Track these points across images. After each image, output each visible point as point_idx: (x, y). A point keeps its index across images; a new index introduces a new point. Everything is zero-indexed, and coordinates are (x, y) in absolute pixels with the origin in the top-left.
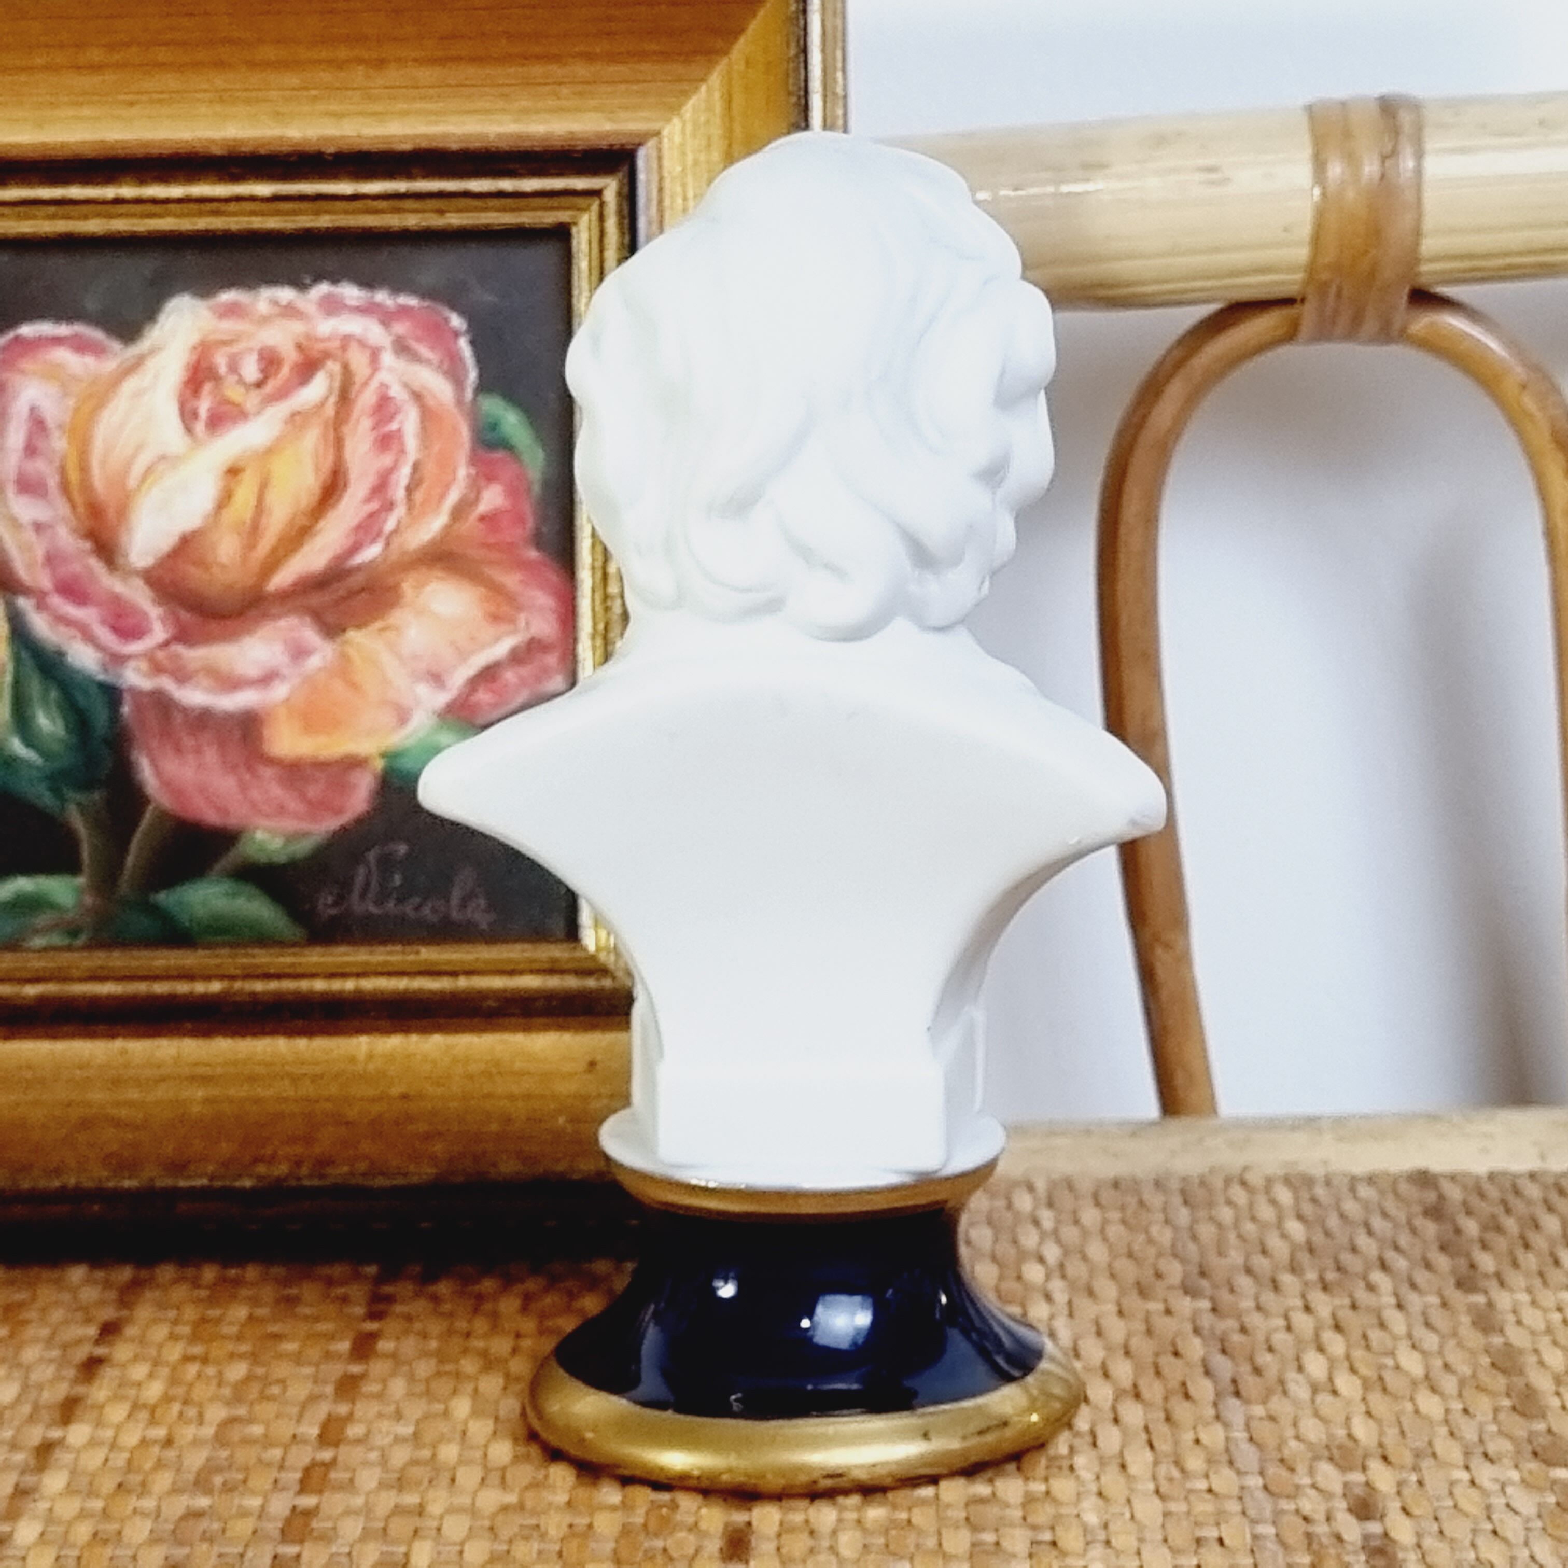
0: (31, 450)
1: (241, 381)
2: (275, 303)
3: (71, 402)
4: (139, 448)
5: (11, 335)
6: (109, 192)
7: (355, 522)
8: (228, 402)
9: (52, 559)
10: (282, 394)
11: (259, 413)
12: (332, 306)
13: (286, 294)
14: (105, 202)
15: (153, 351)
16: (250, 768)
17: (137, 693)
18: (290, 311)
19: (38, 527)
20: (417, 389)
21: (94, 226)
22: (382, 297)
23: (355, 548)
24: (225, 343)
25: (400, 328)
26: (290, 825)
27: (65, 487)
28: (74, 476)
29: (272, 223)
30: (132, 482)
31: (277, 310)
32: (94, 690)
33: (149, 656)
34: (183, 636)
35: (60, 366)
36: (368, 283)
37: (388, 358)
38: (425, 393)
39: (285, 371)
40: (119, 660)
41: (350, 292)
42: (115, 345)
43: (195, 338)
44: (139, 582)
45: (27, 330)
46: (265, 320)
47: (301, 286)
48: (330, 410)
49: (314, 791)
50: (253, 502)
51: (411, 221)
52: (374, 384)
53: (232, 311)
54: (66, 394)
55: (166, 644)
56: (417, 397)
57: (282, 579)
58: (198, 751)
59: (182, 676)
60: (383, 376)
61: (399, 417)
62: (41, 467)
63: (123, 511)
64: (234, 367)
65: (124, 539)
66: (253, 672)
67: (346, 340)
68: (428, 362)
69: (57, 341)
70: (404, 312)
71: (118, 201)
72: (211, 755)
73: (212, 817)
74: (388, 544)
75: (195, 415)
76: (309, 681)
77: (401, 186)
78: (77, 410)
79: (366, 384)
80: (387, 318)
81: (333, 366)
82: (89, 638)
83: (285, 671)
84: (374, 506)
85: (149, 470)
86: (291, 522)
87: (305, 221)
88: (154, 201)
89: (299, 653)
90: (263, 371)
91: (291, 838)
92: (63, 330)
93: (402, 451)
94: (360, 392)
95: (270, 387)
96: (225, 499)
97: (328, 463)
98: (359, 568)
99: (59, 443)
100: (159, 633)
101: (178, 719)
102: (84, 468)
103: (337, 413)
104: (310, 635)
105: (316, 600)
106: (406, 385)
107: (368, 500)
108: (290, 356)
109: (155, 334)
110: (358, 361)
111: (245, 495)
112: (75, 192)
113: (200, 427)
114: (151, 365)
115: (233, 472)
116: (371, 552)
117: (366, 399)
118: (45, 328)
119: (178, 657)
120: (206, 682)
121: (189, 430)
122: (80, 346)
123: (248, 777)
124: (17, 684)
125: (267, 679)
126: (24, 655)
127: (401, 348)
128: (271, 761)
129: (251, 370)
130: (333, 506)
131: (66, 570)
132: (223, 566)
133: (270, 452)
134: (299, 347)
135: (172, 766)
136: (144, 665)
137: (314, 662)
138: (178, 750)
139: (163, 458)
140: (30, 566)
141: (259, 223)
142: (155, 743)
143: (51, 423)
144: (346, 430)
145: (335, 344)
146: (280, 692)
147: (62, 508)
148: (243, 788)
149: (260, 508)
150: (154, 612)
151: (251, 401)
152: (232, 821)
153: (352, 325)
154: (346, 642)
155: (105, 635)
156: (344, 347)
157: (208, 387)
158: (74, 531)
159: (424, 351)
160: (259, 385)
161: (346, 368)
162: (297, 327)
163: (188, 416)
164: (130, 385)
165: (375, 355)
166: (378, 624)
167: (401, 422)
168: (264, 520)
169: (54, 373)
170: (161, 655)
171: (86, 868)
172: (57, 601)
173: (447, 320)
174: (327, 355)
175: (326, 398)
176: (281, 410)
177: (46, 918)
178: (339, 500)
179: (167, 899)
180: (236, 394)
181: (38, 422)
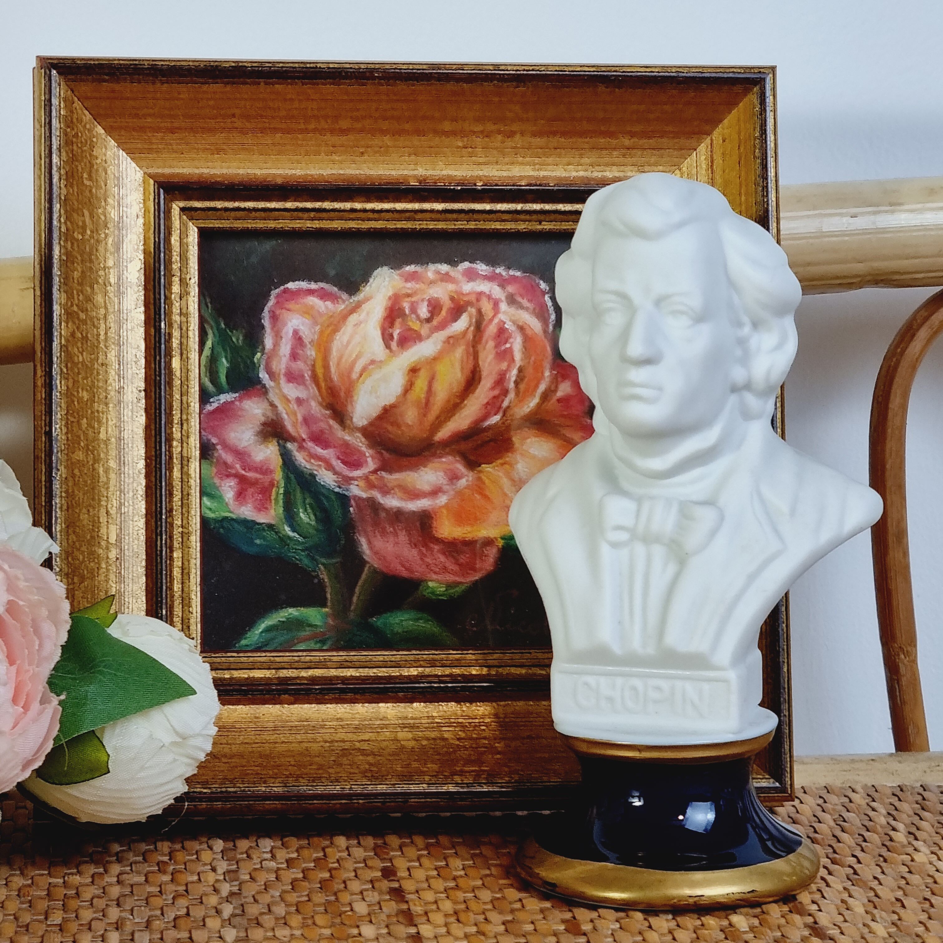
0: (294, 356)
1: (418, 317)
2: (438, 272)
3: (318, 328)
4: (358, 357)
5: (282, 288)
6: (348, 205)
7: (485, 401)
8: (410, 329)
9: (306, 421)
10: (442, 326)
11: (428, 337)
12: (471, 275)
13: (444, 268)
14: (344, 211)
15: (367, 299)
16: (426, 545)
17: (358, 499)
18: (446, 278)
19: (299, 401)
20: (520, 324)
21: (337, 225)
22: (499, 270)
23: (486, 417)
24: (409, 295)
25: (510, 289)
26: (451, 578)
27: (315, 378)
28: (320, 371)
29: (441, 225)
30: (354, 376)
31: (438, 276)
32: (333, 497)
33: (366, 478)
34: (385, 466)
35: (312, 307)
36: (492, 262)
37: (503, 306)
38: (525, 327)
39: (444, 313)
40: (348, 480)
41: (482, 268)
42: (345, 296)
43: (390, 293)
44: (359, 435)
45: (291, 285)
46: (432, 282)
47: (453, 263)
48: (470, 336)
49: (463, 559)
50: (425, 388)
51: (522, 226)
52: (496, 321)
53: (413, 277)
54: (315, 323)
55: (375, 472)
56: (521, 329)
57: (443, 434)
58: (396, 534)
59: (386, 491)
60: (501, 316)
61: (511, 340)
62: (300, 365)
63: (349, 393)
64: (414, 310)
65: (349, 408)
66: (427, 488)
67: (480, 295)
68: (527, 309)
69: (311, 292)
70: (514, 279)
71: (353, 210)
72: (403, 537)
73: (405, 574)
74: (504, 415)
75: (391, 336)
76: (460, 493)
77: (519, 207)
78: (321, 333)
79: (491, 320)
80: (503, 283)
81: (473, 310)
82: (330, 467)
83: (446, 488)
84: (496, 392)
85: (364, 369)
86: (448, 401)
87: (460, 225)
88: (373, 211)
89: (454, 477)
90: (430, 312)
91: (449, 586)
92: (313, 286)
93: (513, 360)
94: (487, 326)
95: (435, 322)
96: (408, 388)
97: (470, 365)
98: (489, 428)
99: (311, 352)
100: (371, 465)
101: (383, 515)
102: (326, 367)
103: (474, 337)
104: (460, 467)
105: (463, 446)
106: (514, 322)
107: (493, 388)
108: (447, 304)
109: (366, 290)
110: (487, 307)
111: (421, 384)
112: (327, 205)
113: (394, 345)
114: (366, 307)
115: (414, 371)
116: (495, 419)
117: (491, 329)
118: (303, 285)
119: (382, 477)
120: (399, 494)
121: (388, 346)
122: (324, 295)
123: (424, 550)
124: (287, 493)
125: (435, 492)
126: (292, 476)
127: (511, 300)
128: (438, 541)
129: (424, 312)
130: (473, 392)
131: (315, 428)
132: (408, 426)
133: (435, 359)
134: (452, 299)
135: (379, 543)
136: (362, 483)
137: (463, 482)
138: (384, 533)
139: (373, 362)
140: (294, 425)
141: (431, 225)
142: (369, 529)
143: (306, 341)
144: (480, 347)
145: (473, 298)
146: (443, 500)
147: (313, 390)
148: (422, 556)
149: (430, 391)
150: (368, 452)
151: (424, 330)
152: (417, 575)
153: (484, 287)
154: (480, 472)
155: (338, 465)
156: (478, 300)
157: (398, 321)
158: (321, 404)
159: (525, 302)
160: (428, 320)
161: (479, 311)
162: (451, 287)
163: (387, 338)
164: (353, 319)
165: (496, 304)
166: (500, 461)
167: (512, 343)
168: (431, 399)
169: (308, 312)
170: (372, 477)
171: (329, 604)
172: (310, 445)
173: (538, 285)
174: (469, 303)
175: (468, 329)
176: (441, 335)
177: (307, 632)
178: (476, 388)
179: (378, 621)
180: (415, 325)
181: (298, 339)
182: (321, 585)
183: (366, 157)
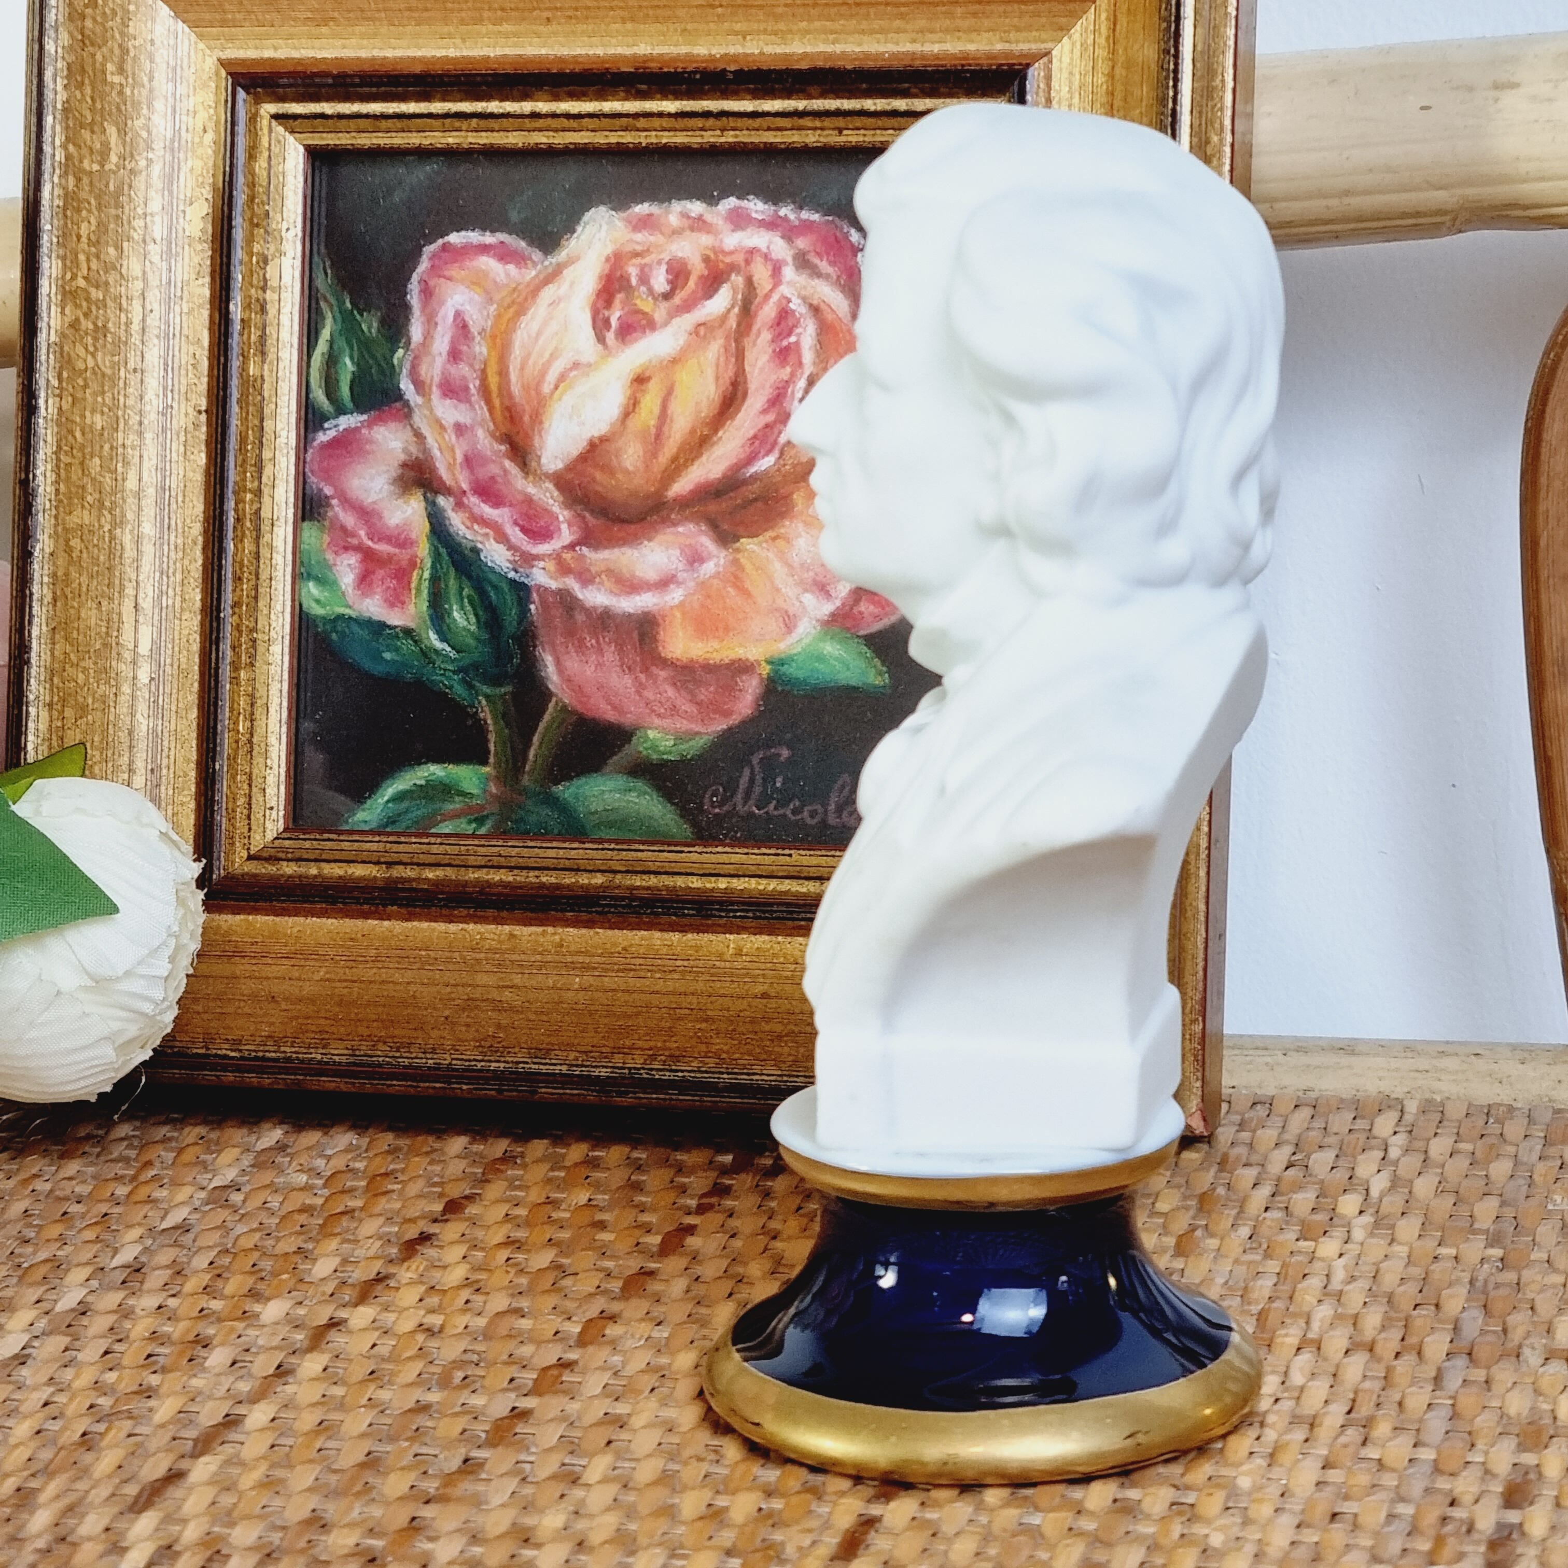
0: (455, 355)
1: (651, 291)
2: (685, 215)
3: (493, 308)
4: (553, 357)
5: (440, 242)
6: (527, 107)
7: (751, 433)
8: (638, 312)
9: (469, 461)
10: (688, 306)
11: (666, 324)
12: (739, 220)
13: (696, 207)
14: (522, 116)
15: (571, 261)
16: (646, 670)
17: (543, 591)
18: (699, 224)
19: (460, 429)
20: (815, 302)
21: (515, 139)
22: (786, 211)
23: (751, 459)
24: (637, 255)
25: (802, 243)
26: (683, 725)
27: (485, 391)
28: (493, 381)
29: (680, 139)
30: (546, 388)
31: (686, 223)
32: (505, 587)
33: (557, 557)
34: (588, 539)
35: (486, 274)
36: (773, 197)
37: (789, 272)
38: (823, 306)
39: (691, 284)
40: (529, 559)
41: (757, 207)
42: (537, 255)
43: (609, 250)
44: (550, 486)
45: (454, 238)
46: (676, 232)
47: (712, 201)
48: (732, 322)
49: (704, 694)
50: (657, 410)
51: (812, 138)
52: (775, 297)
53: (644, 223)
54: (490, 301)
55: (572, 547)
56: (815, 310)
57: (682, 486)
58: (600, 651)
59: (586, 579)
60: (784, 290)
61: (798, 330)
62: (463, 370)
63: (537, 418)
64: (644, 279)
65: (536, 442)
66: (651, 575)
67: (752, 252)
68: (827, 277)
69: (484, 249)
70: (807, 227)
71: (535, 115)
72: (610, 654)
73: (610, 716)
74: (782, 453)
75: (607, 323)
76: (703, 585)
77: (801, 104)
78: (499, 316)
79: (767, 297)
80: (790, 232)
81: (738, 280)
82: (502, 537)
83: (681, 576)
84: (770, 417)
85: (562, 378)
86: (693, 431)
87: (711, 137)
88: (568, 116)
89: (695, 559)
90: (669, 282)
91: (680, 738)
92: (489, 238)
93: (800, 364)
94: (760, 306)
95: (677, 300)
96: (631, 408)
97: (730, 373)
98: (755, 478)
99: (481, 349)
100: (566, 535)
101: (580, 617)
102: (503, 373)
103: (739, 325)
104: (707, 542)
105: (712, 507)
106: (804, 299)
107: (764, 411)
108: (698, 268)
109: (572, 245)
110: (761, 273)
111: (650, 403)
112: (494, 106)
113: (610, 336)
114: (568, 274)
115: (640, 380)
116: (766, 463)
117: (767, 312)
118: (473, 237)
119: (584, 556)
120: (608, 584)
121: (601, 339)
122: (505, 255)
123: (642, 677)
124: (435, 580)
125: (664, 583)
126: (443, 551)
127: (803, 262)
128: (665, 663)
129: (660, 282)
130: (732, 418)
131: (483, 473)
132: (627, 472)
133: (675, 361)
134: (706, 260)
135: (573, 664)
136: (551, 565)
137: (709, 568)
138: (581, 647)
139: (576, 365)
140: (450, 467)
141: (666, 138)
142: (559, 640)
143: (474, 330)
144: (747, 342)
145: (739, 259)
146: (675, 595)
147: (482, 410)
148: (640, 688)
149: (664, 415)
150: (563, 515)
151: (660, 312)
152: (628, 720)
153: (759, 239)
154: (738, 550)
155: (516, 535)
156: (748, 262)
157: (619, 297)
158: (492, 435)
159: (824, 266)
160: (667, 296)
161: (749, 282)
162: (705, 240)
163: (600, 325)
164: (548, 293)
165: (777, 270)
166: (770, 534)
167: (799, 335)
168: (666, 429)
169: (479, 282)
170: (567, 556)
171: (492, 760)
172: (473, 500)
173: (846, 236)
174: (733, 268)
175: (729, 311)
176: (687, 321)
177: (456, 805)
178: (738, 410)
179: (565, 791)
180: (645, 304)
181: (462, 327)
182: (480, 729)
183: (554, 27)
